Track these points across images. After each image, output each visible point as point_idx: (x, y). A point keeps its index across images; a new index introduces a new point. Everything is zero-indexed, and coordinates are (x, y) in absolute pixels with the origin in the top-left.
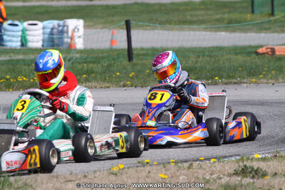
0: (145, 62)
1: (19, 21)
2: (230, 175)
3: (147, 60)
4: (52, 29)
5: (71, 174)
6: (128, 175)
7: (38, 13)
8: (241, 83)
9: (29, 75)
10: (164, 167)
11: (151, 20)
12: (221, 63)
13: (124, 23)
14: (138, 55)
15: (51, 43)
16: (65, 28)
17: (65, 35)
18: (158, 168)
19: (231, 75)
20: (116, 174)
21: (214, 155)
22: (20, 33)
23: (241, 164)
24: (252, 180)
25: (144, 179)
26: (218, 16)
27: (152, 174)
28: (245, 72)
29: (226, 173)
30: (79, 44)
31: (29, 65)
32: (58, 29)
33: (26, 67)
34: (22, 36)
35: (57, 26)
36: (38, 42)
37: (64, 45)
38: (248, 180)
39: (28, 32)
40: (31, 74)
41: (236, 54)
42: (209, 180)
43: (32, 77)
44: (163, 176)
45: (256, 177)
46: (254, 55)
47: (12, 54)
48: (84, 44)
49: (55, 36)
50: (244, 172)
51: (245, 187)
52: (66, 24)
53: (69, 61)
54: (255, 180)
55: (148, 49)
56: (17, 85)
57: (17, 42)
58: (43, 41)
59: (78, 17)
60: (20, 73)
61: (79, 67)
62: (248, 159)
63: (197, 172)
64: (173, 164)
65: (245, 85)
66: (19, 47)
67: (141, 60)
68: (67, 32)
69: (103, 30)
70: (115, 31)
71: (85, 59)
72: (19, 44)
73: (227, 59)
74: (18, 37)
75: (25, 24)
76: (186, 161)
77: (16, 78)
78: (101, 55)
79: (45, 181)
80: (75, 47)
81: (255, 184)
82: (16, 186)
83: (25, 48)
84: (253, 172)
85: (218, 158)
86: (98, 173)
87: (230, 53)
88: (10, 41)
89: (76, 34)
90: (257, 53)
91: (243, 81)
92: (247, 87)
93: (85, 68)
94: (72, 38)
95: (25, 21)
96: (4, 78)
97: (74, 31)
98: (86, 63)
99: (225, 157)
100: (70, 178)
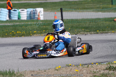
0: (68, 25)
1: (17, 9)
2: (104, 70)
3: (69, 24)
4: (31, 12)
5: (39, 70)
6: (63, 70)
7: (25, 6)
8: (108, 33)
9: (22, 31)
10: (77, 67)
11: (71, 8)
12: (100, 25)
13: (60, 9)
14: (66, 22)
15: (30, 18)
16: (36, 12)
17: (36, 14)
18: (74, 67)
19: (104, 29)
20: (58, 70)
21: (98, 62)
22: (17, 14)
23: (109, 65)
24: (113, 72)
25: (69, 72)
26: (98, 6)
27: (72, 70)
28: (110, 28)
29: (102, 69)
30: (42, 18)
31: (21, 27)
32: (33, 12)
33: (20, 28)
34: (18, 15)
35: (32, 11)
36: (25, 17)
37: (36, 18)
38: (111, 72)
39: (21, 14)
40: (22, 30)
41: (106, 21)
42: (95, 72)
43: (23, 31)
44: (77, 71)
45: (115, 70)
46: (113, 22)
47: (14, 23)
48: (44, 18)
49: (32, 15)
50: (110, 68)
51: (111, 75)
52: (36, 10)
53: (38, 25)
54: (114, 72)
55: (70, 20)
56: (17, 35)
57: (16, 17)
58: (27, 17)
59: (41, 7)
60: (18, 30)
61: (42, 27)
62: (111, 63)
63: (91, 69)
64: (81, 66)
65: (109, 33)
66: (17, 20)
67: (67, 24)
68: (37, 13)
69: (51, 12)
70: (56, 13)
71: (44, 24)
72: (17, 18)
73: (102, 23)
74: (16, 16)
75: (20, 10)
76: (86, 65)
77: (16, 32)
78: (50, 22)
79: (29, 73)
80: (40, 19)
81: (115, 73)
82: (17, 75)
83: (19, 20)
84: (114, 69)
85: (99, 63)
86: (50, 70)
87: (103, 21)
88: (13, 17)
89: (40, 14)
90: (114, 21)
91: (108, 32)
92: (110, 34)
93: (44, 28)
94: (39, 16)
95: (19, 9)
96: (11, 32)
97: (39, 13)
98: (44, 25)
99: (102, 63)
100: (39, 72)
